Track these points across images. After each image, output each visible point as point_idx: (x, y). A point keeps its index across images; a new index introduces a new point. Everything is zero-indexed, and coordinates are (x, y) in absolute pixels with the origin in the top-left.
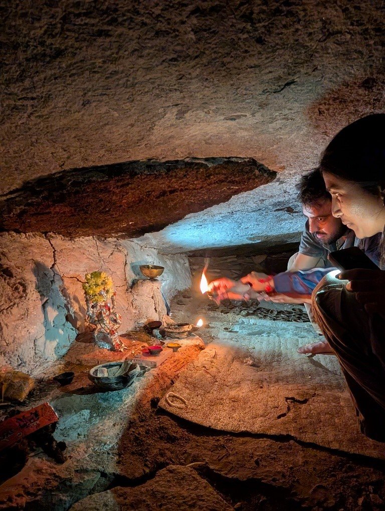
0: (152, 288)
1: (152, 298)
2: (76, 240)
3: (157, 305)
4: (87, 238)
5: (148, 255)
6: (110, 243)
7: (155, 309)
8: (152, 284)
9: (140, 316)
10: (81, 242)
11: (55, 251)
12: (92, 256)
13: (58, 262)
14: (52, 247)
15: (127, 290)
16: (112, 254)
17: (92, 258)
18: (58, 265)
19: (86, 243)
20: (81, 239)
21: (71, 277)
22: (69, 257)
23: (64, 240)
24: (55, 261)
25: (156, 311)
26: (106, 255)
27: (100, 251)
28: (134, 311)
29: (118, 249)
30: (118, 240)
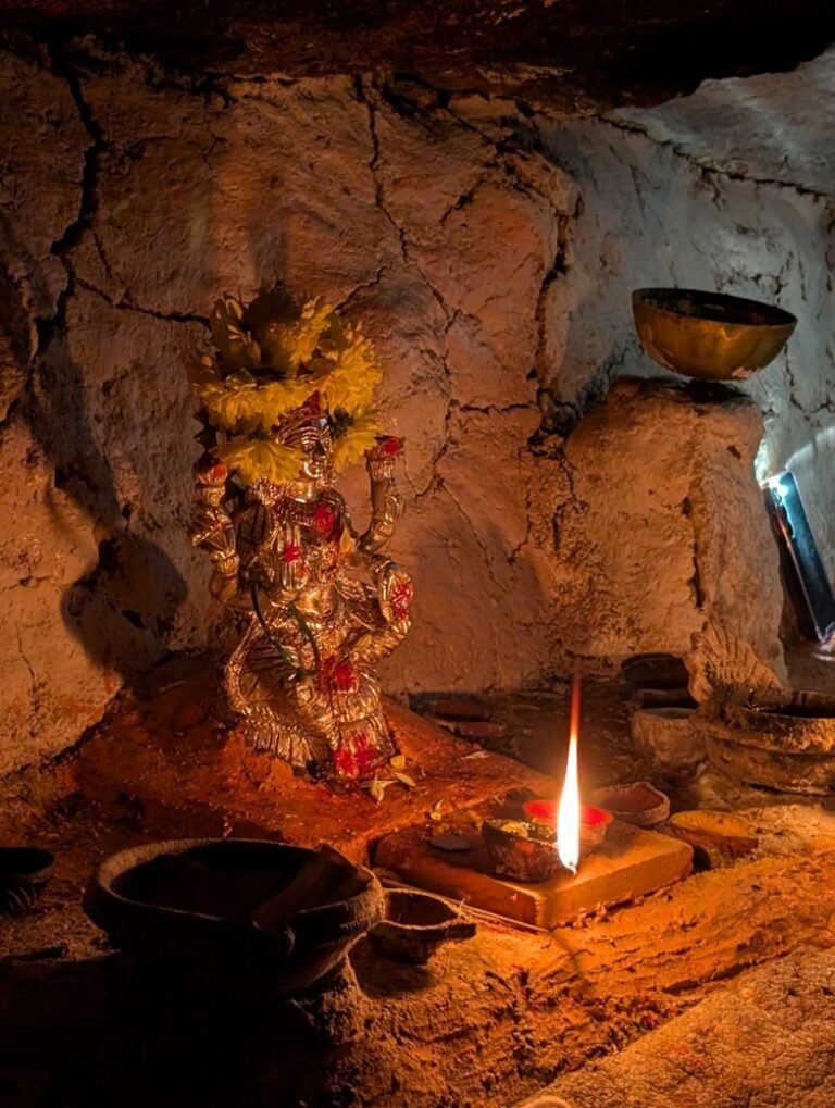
0: (692, 445)
1: (687, 507)
2: (241, 90)
3: (710, 560)
4: (310, 84)
5: (743, 231)
6: (465, 126)
7: (695, 582)
8: (694, 419)
9: (589, 609)
10: (266, 110)
11: (102, 146)
12: (327, 200)
13: (103, 213)
14: (82, 127)
15: (535, 440)
16: (465, 200)
17: (328, 213)
18: (103, 230)
19: (306, 117)
20: (272, 88)
21: (175, 316)
22: (177, 194)
23: (158, 88)
24: (90, 205)
25: (700, 598)
26: (427, 200)
27: (392, 171)
28: (562, 576)
29: (510, 170)
30: (529, 112)
